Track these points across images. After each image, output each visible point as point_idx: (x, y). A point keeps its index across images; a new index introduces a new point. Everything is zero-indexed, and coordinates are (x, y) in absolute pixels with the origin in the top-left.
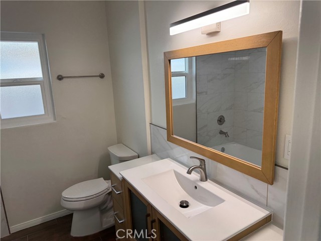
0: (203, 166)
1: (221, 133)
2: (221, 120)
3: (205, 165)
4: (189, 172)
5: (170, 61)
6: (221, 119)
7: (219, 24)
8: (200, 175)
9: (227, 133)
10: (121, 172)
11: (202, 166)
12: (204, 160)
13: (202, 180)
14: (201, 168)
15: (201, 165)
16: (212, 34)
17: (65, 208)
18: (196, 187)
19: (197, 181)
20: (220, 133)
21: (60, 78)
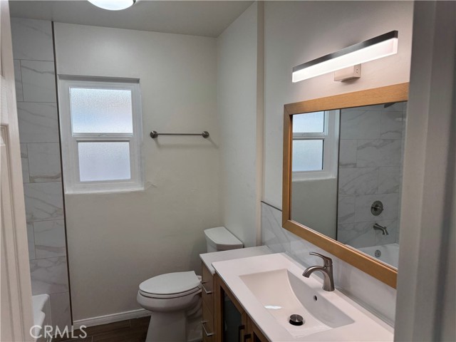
0: (329, 268)
1: (377, 227)
2: (377, 208)
3: (331, 266)
4: (307, 275)
5: (291, 117)
6: (377, 206)
7: (358, 67)
8: (323, 281)
9: (385, 228)
10: (214, 264)
11: (327, 268)
12: (330, 260)
13: (326, 288)
14: (326, 271)
15: (325, 266)
16: (350, 80)
17: (143, 307)
18: (316, 298)
19: (319, 289)
20: (374, 227)
21: (154, 135)
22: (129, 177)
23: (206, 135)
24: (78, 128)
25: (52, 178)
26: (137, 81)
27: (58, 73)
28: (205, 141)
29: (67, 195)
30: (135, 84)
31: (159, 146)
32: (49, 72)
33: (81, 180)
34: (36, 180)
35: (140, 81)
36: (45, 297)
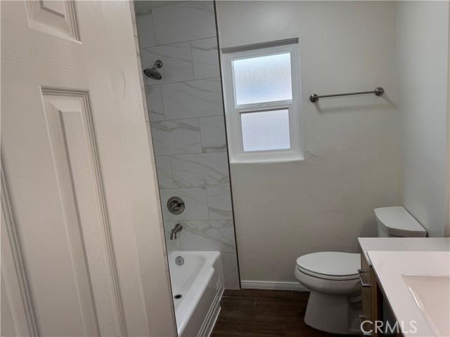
21: (314, 99)
22: (289, 147)
23: (379, 93)
24: (241, 100)
25: (219, 148)
26: (296, 41)
27: (220, 48)
28: (380, 100)
29: (233, 164)
30: (294, 45)
31: (320, 110)
32: (213, 48)
33: (245, 150)
34: (207, 150)
35: (299, 40)
36: (216, 254)
